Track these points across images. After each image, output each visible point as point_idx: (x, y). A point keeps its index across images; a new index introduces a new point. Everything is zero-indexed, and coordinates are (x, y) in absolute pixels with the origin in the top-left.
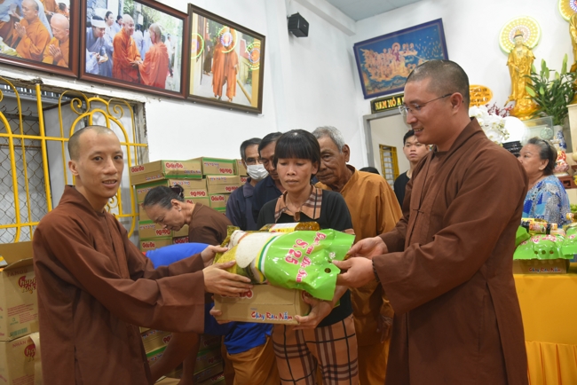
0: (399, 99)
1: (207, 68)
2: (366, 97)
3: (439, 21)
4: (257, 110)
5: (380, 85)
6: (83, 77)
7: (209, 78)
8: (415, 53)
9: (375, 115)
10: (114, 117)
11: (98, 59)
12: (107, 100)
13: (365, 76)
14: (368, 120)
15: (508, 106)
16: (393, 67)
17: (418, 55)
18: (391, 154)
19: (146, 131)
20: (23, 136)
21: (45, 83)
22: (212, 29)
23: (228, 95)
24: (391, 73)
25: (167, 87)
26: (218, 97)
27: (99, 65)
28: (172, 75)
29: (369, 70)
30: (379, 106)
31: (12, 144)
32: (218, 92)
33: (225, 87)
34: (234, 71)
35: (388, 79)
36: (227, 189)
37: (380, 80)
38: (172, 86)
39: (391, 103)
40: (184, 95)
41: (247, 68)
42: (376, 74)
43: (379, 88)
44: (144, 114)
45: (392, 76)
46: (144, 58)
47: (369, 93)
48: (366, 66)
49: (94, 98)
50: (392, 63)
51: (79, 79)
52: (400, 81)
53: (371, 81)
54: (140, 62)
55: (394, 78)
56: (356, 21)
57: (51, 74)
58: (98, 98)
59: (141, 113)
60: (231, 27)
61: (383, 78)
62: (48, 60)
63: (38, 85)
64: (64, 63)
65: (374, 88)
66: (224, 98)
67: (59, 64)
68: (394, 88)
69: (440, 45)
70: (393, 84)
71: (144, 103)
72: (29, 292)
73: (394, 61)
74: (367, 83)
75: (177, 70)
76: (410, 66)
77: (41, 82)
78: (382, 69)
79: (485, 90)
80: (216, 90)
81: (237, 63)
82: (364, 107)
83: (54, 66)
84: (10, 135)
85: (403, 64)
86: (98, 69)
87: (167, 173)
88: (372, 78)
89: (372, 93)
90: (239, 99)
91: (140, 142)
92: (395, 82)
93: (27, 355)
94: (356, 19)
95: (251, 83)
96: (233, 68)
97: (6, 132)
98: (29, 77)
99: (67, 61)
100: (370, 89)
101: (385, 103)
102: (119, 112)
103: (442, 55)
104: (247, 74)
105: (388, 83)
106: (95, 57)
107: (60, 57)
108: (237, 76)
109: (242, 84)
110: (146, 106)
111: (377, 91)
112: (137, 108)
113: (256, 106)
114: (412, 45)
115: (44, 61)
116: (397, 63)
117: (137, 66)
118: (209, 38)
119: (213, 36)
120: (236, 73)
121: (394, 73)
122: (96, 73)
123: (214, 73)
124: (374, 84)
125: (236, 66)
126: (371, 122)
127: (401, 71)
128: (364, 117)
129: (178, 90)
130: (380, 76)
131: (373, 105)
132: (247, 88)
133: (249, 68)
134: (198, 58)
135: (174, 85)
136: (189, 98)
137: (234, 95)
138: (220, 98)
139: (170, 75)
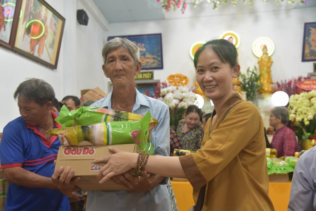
1: (28, 30)
3: (160, 35)
4: (54, 67)
7: (28, 38)
8: (144, 50)
15: (193, 88)
17: (146, 51)
22: (35, 5)
23: (38, 52)
25: (1, 38)
28: (5, 30)
32: (33, 49)
34: (44, 37)
38: (4, 37)
40: (11, 46)
41: (52, 38)
56: (110, 23)
60: (47, 7)
66: (36, 54)
69: (159, 48)
75: (9, 27)
79: (185, 78)
81: (47, 32)
90: (44, 57)
94: (110, 22)
95: (53, 48)
96: (44, 35)
103: (160, 54)
104: (51, 41)
108: (46, 41)
109: (48, 47)
113: (53, 63)
114: (143, 45)
118: (32, 10)
119: (35, 10)
120: (45, 39)
123: (32, 36)
125: (46, 34)
129: (7, 41)
132: (50, 51)
133: (54, 38)
134: (24, 22)
135: (5, 37)
136: (14, 48)
137: (42, 53)
138: (33, 53)
139: (3, 29)
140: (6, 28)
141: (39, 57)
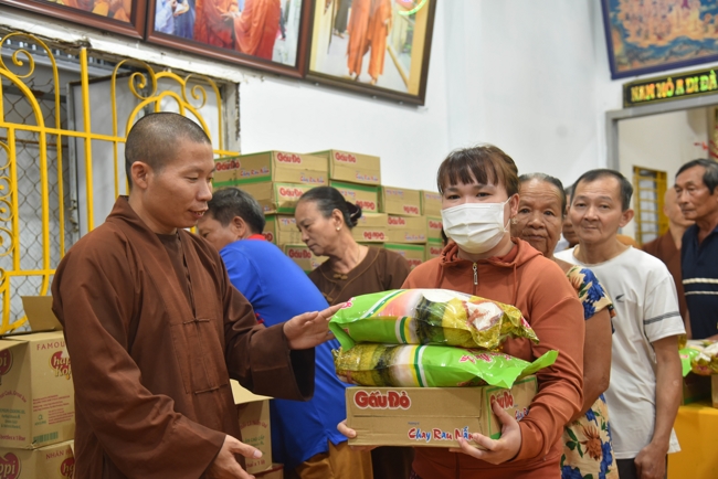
0: (680, 83)
1: (339, 25)
2: (615, 76)
4: (416, 100)
5: (645, 55)
6: (151, 38)
7: (342, 42)
9: (630, 111)
10: (191, 105)
11: (174, 9)
12: (183, 77)
13: (616, 36)
14: (615, 121)
16: (674, 21)
18: (655, 185)
19: (238, 130)
20: (60, 132)
21: (94, 47)
23: (371, 71)
24: (669, 32)
25: (276, 58)
26: (354, 75)
27: (175, 18)
28: (284, 37)
29: (626, 24)
30: (639, 94)
31: (43, 141)
32: (356, 67)
33: (366, 59)
34: (383, 31)
35: (661, 43)
36: (366, 235)
37: (645, 44)
38: (283, 55)
39: (665, 91)
40: (301, 72)
41: (405, 27)
42: (638, 33)
43: (642, 60)
44: (237, 103)
45: (669, 38)
46: (243, 9)
47: (621, 69)
48: (621, 16)
49: (163, 74)
50: (674, 13)
51: (145, 42)
52: (686, 48)
53: (628, 45)
54: (237, 14)
55: (675, 42)
57: (104, 32)
58: (169, 73)
59: (232, 99)
61: (653, 40)
62: (100, 9)
63: (84, 49)
64: (122, 15)
65: (631, 61)
66: (365, 77)
67: (116, 17)
68: (673, 60)
70: (672, 53)
71: (237, 84)
72: (64, 377)
73: (677, 10)
74: (618, 50)
75: (292, 28)
76: (709, 17)
77: (88, 44)
78: (651, 24)
80: (353, 62)
81: (390, 16)
82: (610, 94)
83: (108, 19)
84: (42, 129)
85: (695, 14)
86: (172, 25)
87: (280, 203)
88: (630, 40)
89: (628, 68)
90: (388, 80)
91: (227, 148)
92: (676, 49)
93: (64, 474)
95: (409, 52)
96: (383, 25)
97: (36, 124)
98: (71, 36)
99: (129, 10)
100: (624, 60)
101: (651, 88)
102: (200, 97)
104: (404, 36)
105: (660, 50)
106: (169, 5)
107: (119, 5)
108: (388, 39)
109: (395, 52)
110: (242, 89)
111: (638, 65)
112: (225, 89)
113: (414, 91)
115: (96, 11)
116: (682, 12)
117: (231, 20)
120: (386, 34)
121: (676, 32)
122: (170, 32)
123: (350, 34)
124: (634, 52)
125: (386, 21)
126: (621, 123)
127: (691, 28)
128: (608, 113)
129: (292, 63)
130: (647, 37)
131: (627, 91)
132: (402, 60)
133: (410, 26)
134: (327, 7)
135: (287, 55)
136: (308, 76)
137: (381, 73)
138: (357, 78)
139: (280, 36)
140: (286, 33)
141: (373, 83)
